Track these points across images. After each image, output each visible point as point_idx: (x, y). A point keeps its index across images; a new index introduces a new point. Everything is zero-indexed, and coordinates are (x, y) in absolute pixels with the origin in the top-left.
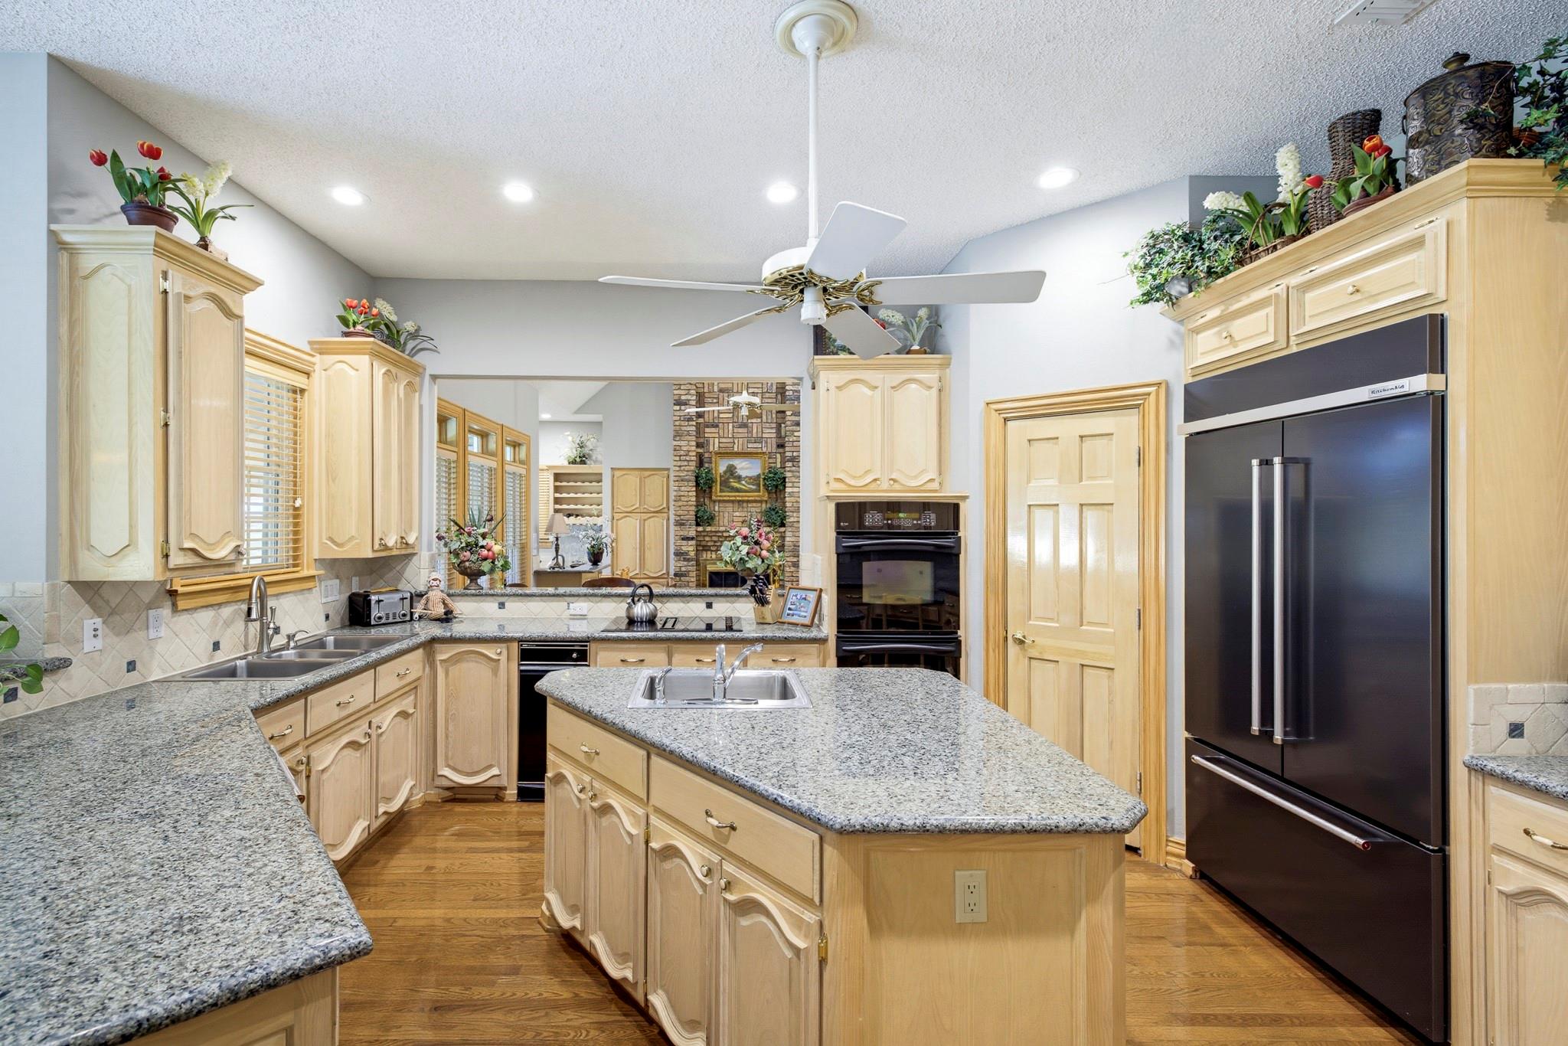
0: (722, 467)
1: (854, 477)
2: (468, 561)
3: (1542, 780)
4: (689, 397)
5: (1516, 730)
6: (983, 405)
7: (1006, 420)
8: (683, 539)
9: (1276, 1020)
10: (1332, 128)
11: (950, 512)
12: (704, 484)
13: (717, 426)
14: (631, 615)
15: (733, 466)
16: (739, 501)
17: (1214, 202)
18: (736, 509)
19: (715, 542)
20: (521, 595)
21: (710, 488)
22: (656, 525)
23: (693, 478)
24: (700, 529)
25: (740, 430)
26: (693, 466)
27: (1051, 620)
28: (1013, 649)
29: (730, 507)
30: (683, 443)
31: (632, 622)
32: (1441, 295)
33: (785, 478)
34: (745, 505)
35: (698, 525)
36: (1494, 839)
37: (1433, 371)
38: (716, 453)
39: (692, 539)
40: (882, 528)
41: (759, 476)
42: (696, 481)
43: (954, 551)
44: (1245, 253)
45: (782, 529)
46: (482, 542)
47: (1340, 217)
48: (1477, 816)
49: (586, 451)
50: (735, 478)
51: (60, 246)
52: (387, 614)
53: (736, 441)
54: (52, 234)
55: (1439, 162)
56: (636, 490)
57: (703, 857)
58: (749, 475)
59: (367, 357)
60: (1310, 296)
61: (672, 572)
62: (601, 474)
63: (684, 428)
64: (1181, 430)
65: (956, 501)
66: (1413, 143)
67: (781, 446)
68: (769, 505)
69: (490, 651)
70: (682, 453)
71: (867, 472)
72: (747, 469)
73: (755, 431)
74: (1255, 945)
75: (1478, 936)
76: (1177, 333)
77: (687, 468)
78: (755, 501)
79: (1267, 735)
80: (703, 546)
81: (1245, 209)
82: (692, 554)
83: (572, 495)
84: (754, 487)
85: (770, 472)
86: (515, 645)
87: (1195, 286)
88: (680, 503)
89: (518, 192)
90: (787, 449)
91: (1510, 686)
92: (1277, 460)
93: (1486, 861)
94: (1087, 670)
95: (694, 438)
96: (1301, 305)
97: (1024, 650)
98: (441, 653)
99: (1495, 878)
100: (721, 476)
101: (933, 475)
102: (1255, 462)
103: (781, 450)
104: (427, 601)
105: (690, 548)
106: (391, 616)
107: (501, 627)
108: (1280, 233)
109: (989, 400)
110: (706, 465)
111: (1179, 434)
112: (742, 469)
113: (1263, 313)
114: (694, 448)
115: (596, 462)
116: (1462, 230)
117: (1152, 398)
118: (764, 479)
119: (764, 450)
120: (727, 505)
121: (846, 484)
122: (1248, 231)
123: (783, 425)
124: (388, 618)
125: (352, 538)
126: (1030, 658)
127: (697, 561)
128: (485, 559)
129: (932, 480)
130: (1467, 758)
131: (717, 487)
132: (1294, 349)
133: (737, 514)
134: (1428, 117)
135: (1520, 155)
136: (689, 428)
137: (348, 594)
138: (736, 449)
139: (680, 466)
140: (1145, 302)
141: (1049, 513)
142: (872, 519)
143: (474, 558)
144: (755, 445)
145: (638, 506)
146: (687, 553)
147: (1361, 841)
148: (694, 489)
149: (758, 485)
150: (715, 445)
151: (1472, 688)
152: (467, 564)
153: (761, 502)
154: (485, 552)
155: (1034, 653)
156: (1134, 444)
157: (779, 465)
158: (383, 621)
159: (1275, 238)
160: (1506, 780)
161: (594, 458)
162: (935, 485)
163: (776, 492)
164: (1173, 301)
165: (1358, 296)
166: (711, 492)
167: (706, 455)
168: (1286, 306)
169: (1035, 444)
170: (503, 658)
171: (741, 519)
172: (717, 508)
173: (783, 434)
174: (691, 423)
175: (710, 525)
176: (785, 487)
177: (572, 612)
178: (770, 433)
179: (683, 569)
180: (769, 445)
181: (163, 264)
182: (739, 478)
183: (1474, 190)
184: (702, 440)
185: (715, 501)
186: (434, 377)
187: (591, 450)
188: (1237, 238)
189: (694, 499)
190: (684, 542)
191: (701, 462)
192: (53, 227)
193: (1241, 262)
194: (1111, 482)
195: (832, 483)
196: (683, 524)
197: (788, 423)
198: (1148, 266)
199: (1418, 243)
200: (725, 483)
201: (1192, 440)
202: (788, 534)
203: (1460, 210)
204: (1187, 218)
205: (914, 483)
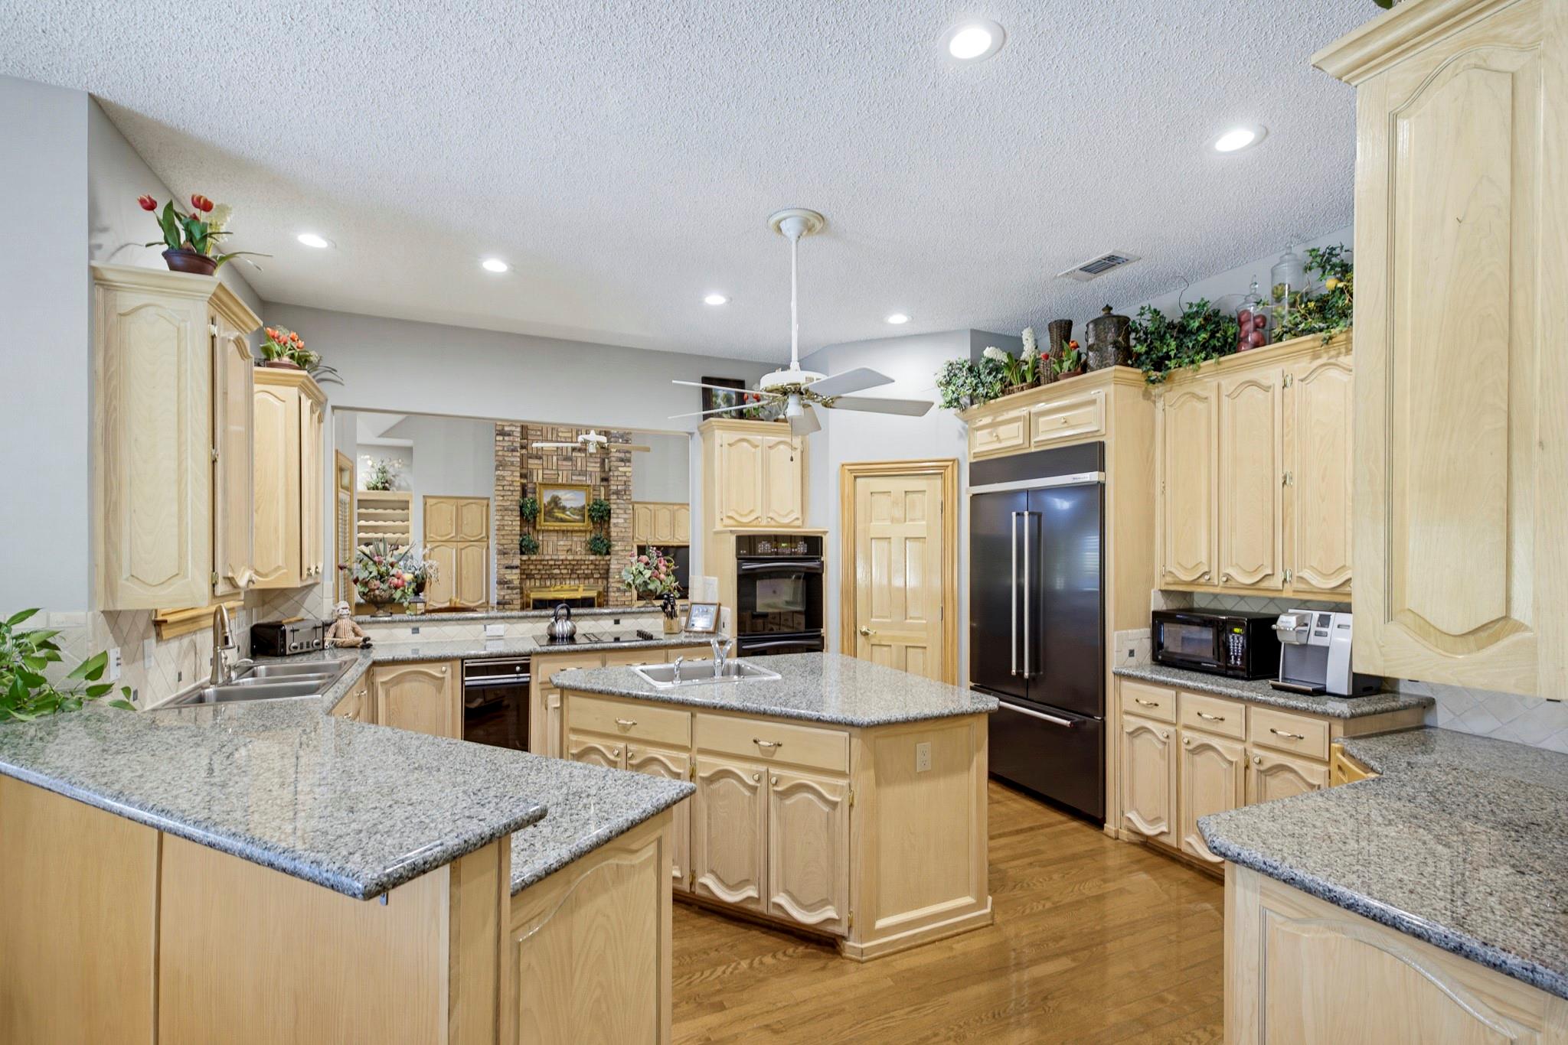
0: (546, 497)
1: (741, 515)
2: (378, 589)
3: (1142, 674)
4: (513, 428)
5: (1132, 653)
6: (839, 466)
7: (855, 477)
8: (507, 568)
9: (1031, 829)
10: (1050, 325)
11: (814, 544)
12: (528, 515)
13: (541, 458)
14: (553, 633)
15: (557, 497)
16: (563, 531)
17: (989, 352)
18: (561, 538)
19: (539, 570)
20: (437, 620)
21: (535, 518)
22: (472, 554)
23: (518, 508)
24: (525, 557)
25: (565, 463)
26: (517, 496)
27: (886, 617)
28: (860, 639)
29: (554, 537)
30: (506, 473)
31: (553, 638)
32: (1103, 431)
33: (610, 510)
34: (569, 534)
35: (522, 553)
36: (1124, 708)
37: (1100, 471)
38: (540, 484)
39: (517, 567)
40: (771, 554)
41: (583, 507)
42: (521, 511)
43: (819, 571)
44: (1006, 387)
45: (607, 557)
46: (393, 571)
47: (1056, 379)
48: (1117, 699)
49: (389, 476)
50: (559, 508)
51: (96, 281)
52: (302, 644)
53: (560, 473)
54: (93, 270)
55: (1102, 364)
56: (451, 519)
57: (751, 771)
58: (574, 506)
59: (296, 389)
60: (1042, 420)
61: (494, 600)
62: (408, 502)
63: (507, 459)
64: (967, 491)
65: (819, 535)
66: (1090, 348)
67: (605, 479)
68: (593, 535)
69: (433, 670)
70: (505, 483)
71: (752, 511)
72: (571, 500)
73: (579, 464)
74: (1013, 800)
75: (1117, 759)
76: (964, 428)
77: (510, 498)
78: (580, 531)
79: (1020, 674)
80: (527, 575)
81: (1006, 361)
82: (517, 583)
83: (380, 523)
84: (577, 517)
85: (596, 504)
86: (459, 663)
87: (976, 401)
88: (503, 533)
89: (495, 265)
90: (612, 482)
91: (1130, 631)
92: (1026, 513)
93: (1121, 718)
94: (909, 650)
95: (518, 469)
96: (1037, 424)
97: (868, 639)
98: (382, 675)
99: (1125, 726)
100: (545, 507)
101: (797, 514)
102: (1014, 514)
103: (605, 483)
104: (337, 628)
105: (514, 576)
106: (305, 645)
107: (416, 651)
108: (1024, 380)
109: (843, 462)
110: (530, 495)
111: (967, 493)
112: (567, 500)
113: (1016, 425)
114: (518, 479)
115: (399, 488)
116: (1112, 398)
117: (950, 468)
118: (589, 510)
119: (589, 482)
120: (551, 534)
121: (736, 520)
122: (1006, 373)
123: (606, 460)
124: (302, 648)
125: (278, 568)
126: (872, 645)
127: (521, 589)
128: (396, 588)
129: (797, 519)
130: (1114, 669)
131: (541, 517)
132: (1033, 450)
133: (562, 543)
134: (1097, 337)
135: (1132, 366)
136: (513, 459)
137: (250, 626)
138: (560, 481)
139: (503, 496)
140: (949, 407)
141: (884, 544)
142: (764, 548)
143: (384, 586)
144: (580, 478)
145: (453, 534)
146: (511, 582)
147: (1069, 723)
148: (518, 518)
149: (583, 516)
150: (538, 477)
151: (1116, 633)
152: (377, 592)
153: (585, 531)
154: (395, 580)
155: (874, 641)
156: (939, 498)
157: (603, 497)
158: (299, 650)
159: (1022, 382)
160: (1129, 677)
161: (396, 484)
162: (798, 523)
163: (600, 524)
164: (963, 409)
165: (1066, 425)
166: (535, 521)
167: (530, 486)
168: (1029, 422)
169: (876, 496)
170: (448, 676)
171: (565, 548)
172: (540, 538)
173: (607, 469)
174: (515, 454)
175: (535, 554)
176: (610, 517)
177: (488, 633)
178: (594, 467)
179: (507, 597)
180: (593, 478)
181: (213, 312)
182: (564, 509)
183: (1117, 381)
184: (524, 471)
185: (538, 531)
186: (334, 408)
187: (393, 476)
188: (1000, 376)
189: (518, 528)
190: (509, 571)
191: (524, 493)
192: (94, 263)
193: (1003, 392)
194: (924, 523)
195: (725, 520)
196: (505, 554)
197: (613, 459)
198: (948, 383)
199: (1093, 402)
200: (549, 514)
201: (975, 498)
202: (612, 561)
203: (1110, 389)
204: (969, 357)
205: (786, 521)
